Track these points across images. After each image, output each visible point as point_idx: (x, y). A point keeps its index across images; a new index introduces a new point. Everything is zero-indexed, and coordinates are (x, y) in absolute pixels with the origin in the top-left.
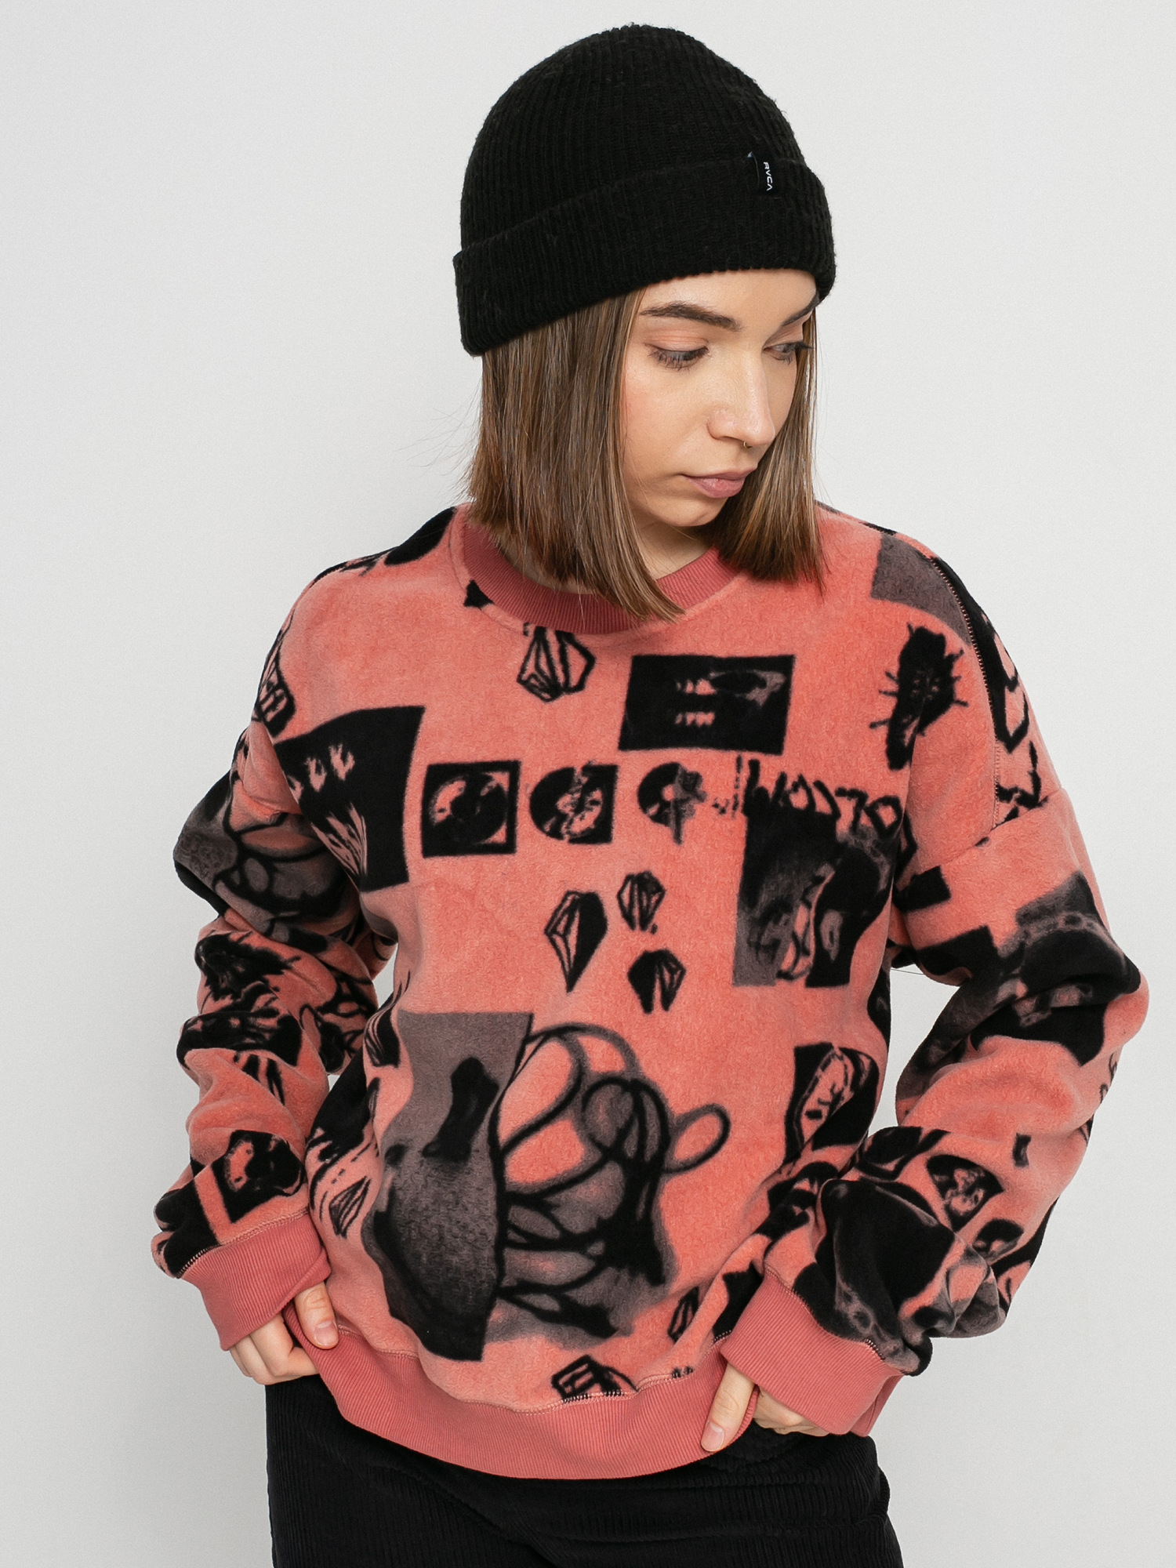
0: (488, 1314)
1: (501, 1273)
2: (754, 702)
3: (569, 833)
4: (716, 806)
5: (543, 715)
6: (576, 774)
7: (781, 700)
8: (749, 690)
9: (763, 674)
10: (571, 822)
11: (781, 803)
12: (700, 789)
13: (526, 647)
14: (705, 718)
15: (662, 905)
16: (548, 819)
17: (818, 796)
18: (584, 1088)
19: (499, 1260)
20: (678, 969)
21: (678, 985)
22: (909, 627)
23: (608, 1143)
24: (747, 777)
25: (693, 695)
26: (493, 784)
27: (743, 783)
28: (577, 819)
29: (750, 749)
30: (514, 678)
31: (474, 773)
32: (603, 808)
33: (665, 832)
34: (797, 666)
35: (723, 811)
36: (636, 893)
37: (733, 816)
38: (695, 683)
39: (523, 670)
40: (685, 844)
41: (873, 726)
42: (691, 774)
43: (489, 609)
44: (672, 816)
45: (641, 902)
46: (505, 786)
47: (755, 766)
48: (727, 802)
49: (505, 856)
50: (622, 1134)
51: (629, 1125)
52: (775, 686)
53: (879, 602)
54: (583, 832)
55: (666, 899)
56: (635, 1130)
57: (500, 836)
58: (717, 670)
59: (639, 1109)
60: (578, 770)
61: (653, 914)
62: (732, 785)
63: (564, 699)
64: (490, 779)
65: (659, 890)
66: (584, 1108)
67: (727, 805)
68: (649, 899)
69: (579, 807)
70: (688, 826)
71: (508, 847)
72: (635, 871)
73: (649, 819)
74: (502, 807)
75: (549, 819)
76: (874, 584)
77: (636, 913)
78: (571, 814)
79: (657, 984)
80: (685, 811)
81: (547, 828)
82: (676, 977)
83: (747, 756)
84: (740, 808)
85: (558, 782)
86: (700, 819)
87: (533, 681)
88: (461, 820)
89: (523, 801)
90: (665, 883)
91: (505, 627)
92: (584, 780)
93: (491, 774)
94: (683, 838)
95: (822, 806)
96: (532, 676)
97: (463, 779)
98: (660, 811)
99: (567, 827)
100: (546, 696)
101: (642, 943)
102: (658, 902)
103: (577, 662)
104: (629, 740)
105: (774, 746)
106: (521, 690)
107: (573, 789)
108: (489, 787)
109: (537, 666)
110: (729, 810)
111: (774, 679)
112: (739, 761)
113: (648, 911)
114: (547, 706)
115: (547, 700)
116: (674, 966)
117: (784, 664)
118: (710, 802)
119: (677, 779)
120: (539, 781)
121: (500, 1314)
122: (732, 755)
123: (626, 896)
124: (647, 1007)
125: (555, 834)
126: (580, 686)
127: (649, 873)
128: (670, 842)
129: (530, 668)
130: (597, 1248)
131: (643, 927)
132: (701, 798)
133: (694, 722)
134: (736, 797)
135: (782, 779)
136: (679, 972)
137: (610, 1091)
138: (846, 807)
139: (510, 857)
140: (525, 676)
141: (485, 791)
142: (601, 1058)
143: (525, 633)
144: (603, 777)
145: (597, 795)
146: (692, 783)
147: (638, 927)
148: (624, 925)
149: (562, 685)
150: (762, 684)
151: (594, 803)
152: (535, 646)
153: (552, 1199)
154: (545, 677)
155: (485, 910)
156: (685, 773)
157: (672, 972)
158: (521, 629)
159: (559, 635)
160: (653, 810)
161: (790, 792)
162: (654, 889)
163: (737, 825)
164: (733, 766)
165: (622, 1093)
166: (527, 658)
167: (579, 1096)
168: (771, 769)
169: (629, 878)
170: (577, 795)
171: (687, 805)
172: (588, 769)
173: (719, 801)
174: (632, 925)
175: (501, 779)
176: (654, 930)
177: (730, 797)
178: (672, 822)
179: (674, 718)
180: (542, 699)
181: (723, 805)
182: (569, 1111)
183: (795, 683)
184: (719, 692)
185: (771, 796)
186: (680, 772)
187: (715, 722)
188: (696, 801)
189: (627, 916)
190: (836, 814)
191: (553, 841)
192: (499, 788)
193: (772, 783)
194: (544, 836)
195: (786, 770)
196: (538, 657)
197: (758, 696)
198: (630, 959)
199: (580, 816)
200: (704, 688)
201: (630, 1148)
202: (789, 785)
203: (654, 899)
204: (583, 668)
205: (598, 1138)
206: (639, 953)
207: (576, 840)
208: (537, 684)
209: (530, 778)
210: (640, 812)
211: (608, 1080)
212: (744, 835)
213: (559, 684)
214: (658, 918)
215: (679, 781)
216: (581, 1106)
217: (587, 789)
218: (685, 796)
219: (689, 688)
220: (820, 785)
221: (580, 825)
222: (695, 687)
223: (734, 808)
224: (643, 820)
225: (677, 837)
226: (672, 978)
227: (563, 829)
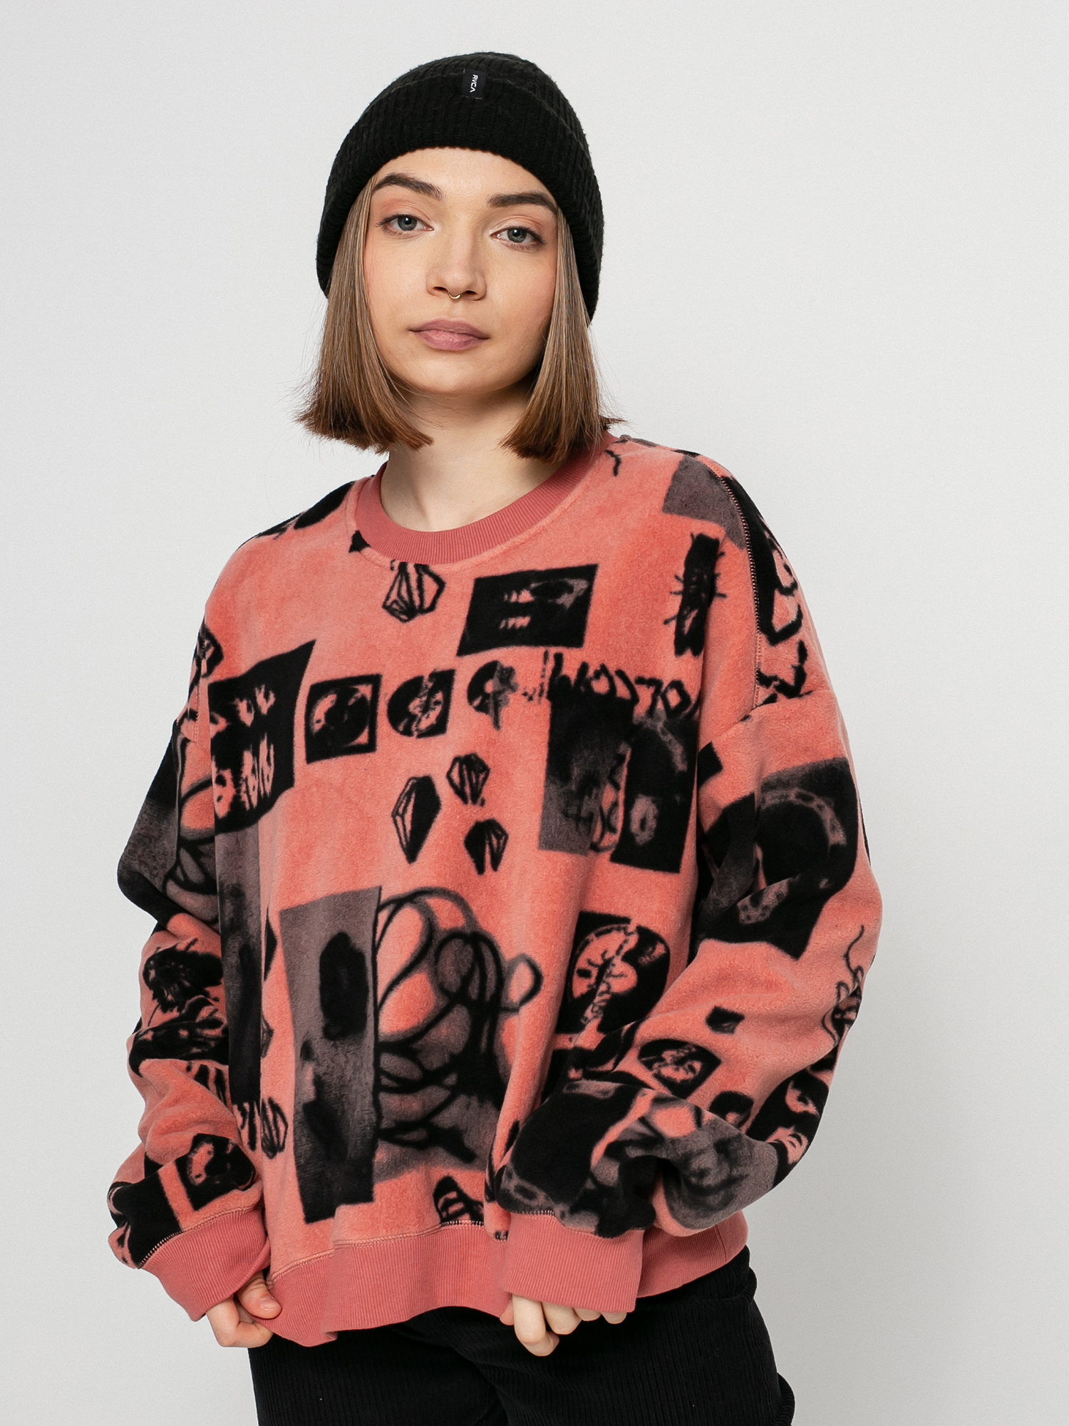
0: (373, 1155)
1: (380, 1116)
2: (562, 605)
3: (417, 730)
4: (525, 694)
5: (401, 634)
6: (424, 681)
7: (584, 602)
8: (559, 596)
9: (572, 582)
10: (420, 721)
11: (582, 689)
12: (513, 681)
13: (392, 579)
14: (523, 621)
15: (488, 782)
16: (401, 721)
17: (619, 683)
18: (435, 943)
19: (376, 1104)
20: (502, 835)
21: (504, 848)
22: (692, 535)
23: (454, 989)
24: (552, 668)
25: (517, 603)
26: (358, 695)
27: (548, 673)
28: (424, 719)
29: (556, 644)
30: (380, 605)
31: (343, 687)
32: (443, 707)
33: (485, 719)
34: (599, 573)
35: (531, 699)
36: (465, 773)
37: (539, 701)
38: (519, 593)
39: (388, 597)
40: (503, 729)
41: (666, 622)
42: (506, 669)
43: (367, 551)
44: (491, 705)
45: (470, 780)
46: (369, 696)
47: (559, 659)
48: (535, 690)
49: (368, 754)
50: (466, 980)
51: (471, 972)
52: (579, 592)
53: (669, 516)
54: (427, 728)
55: (491, 776)
56: (477, 976)
57: (363, 738)
58: (538, 581)
59: (479, 959)
60: (426, 677)
61: (481, 789)
62: (538, 675)
63: (419, 619)
64: (356, 691)
65: (485, 769)
66: (437, 962)
67: (534, 693)
68: (477, 777)
69: (426, 708)
70: (504, 713)
71: (370, 747)
72: (462, 753)
73: (473, 710)
74: (365, 714)
75: (403, 720)
76: (665, 501)
77: (468, 790)
78: (420, 714)
79: (488, 849)
80: (501, 701)
81: (401, 728)
82: (502, 841)
83: (553, 650)
84: (545, 694)
85: (411, 688)
86: (514, 706)
87: (395, 606)
88: (332, 728)
89: (382, 707)
90: (489, 763)
91: (377, 565)
92: (430, 685)
93: (357, 687)
94: (501, 723)
95: (622, 691)
96: (395, 602)
97: (335, 693)
98: (482, 701)
99: (417, 726)
100: (404, 617)
101: (475, 814)
102: (485, 779)
103: (430, 586)
104: (466, 648)
105: (575, 639)
106: (385, 613)
107: (422, 694)
108: (355, 698)
109: (399, 594)
110: (536, 697)
111: (579, 585)
112: (546, 655)
113: (477, 788)
114: (405, 626)
115: (405, 621)
116: (500, 833)
117: (588, 572)
118: (520, 692)
119: (496, 674)
120: (395, 689)
121: (383, 1154)
122: (542, 650)
123: (455, 776)
124: (480, 869)
125: (407, 732)
126: (432, 607)
127: (475, 755)
128: (490, 728)
129: (394, 596)
130: (451, 1080)
131: (474, 802)
132: (513, 689)
133: (514, 626)
134: (542, 685)
135: (584, 667)
136: (503, 838)
137: (456, 944)
138: (645, 694)
139: (371, 755)
140: (389, 603)
141: (352, 701)
142: (447, 916)
143: (392, 569)
144: (444, 680)
145: (439, 696)
146: (507, 676)
147: (470, 801)
148: (458, 801)
149: (417, 608)
150: (570, 590)
151: (437, 703)
152: (399, 577)
153: (416, 1046)
154: (405, 602)
155: (350, 802)
156: (502, 669)
157: (498, 838)
158: (388, 565)
159: (417, 567)
160: (477, 702)
161: (591, 679)
162: (481, 768)
163: (542, 710)
164: (541, 659)
165: (464, 946)
166: (392, 588)
167: (432, 951)
168: (572, 660)
169: (456, 760)
170: (424, 699)
171: (503, 695)
172: (434, 675)
173: (527, 690)
174: (465, 801)
175: (365, 690)
176: (483, 803)
177: (537, 686)
178: (492, 711)
179: (499, 624)
180: (401, 620)
181: (530, 693)
182: (424, 965)
183: (595, 588)
184: (536, 599)
185: (573, 683)
186: (498, 668)
187: (530, 624)
188: (510, 691)
189: (459, 792)
190: (635, 699)
191: (405, 738)
192: (363, 698)
193: (573, 671)
194: (398, 735)
195: (587, 660)
196: (400, 586)
197: (566, 600)
198: (465, 829)
199: (426, 715)
200: (526, 596)
201: (473, 991)
202: (591, 673)
203: (482, 776)
204: (435, 592)
205: (446, 986)
206: (472, 824)
207: (423, 735)
208: (398, 608)
209: (389, 689)
210: (467, 704)
211: (454, 935)
212: (548, 717)
213: (415, 606)
214: (485, 793)
215: (498, 676)
216: (434, 960)
217: (432, 693)
218: (501, 688)
219: (514, 598)
220: (621, 674)
221: (425, 723)
222: (518, 597)
223: (540, 695)
224: (470, 711)
225: (496, 724)
226: (498, 843)
227: (414, 728)
